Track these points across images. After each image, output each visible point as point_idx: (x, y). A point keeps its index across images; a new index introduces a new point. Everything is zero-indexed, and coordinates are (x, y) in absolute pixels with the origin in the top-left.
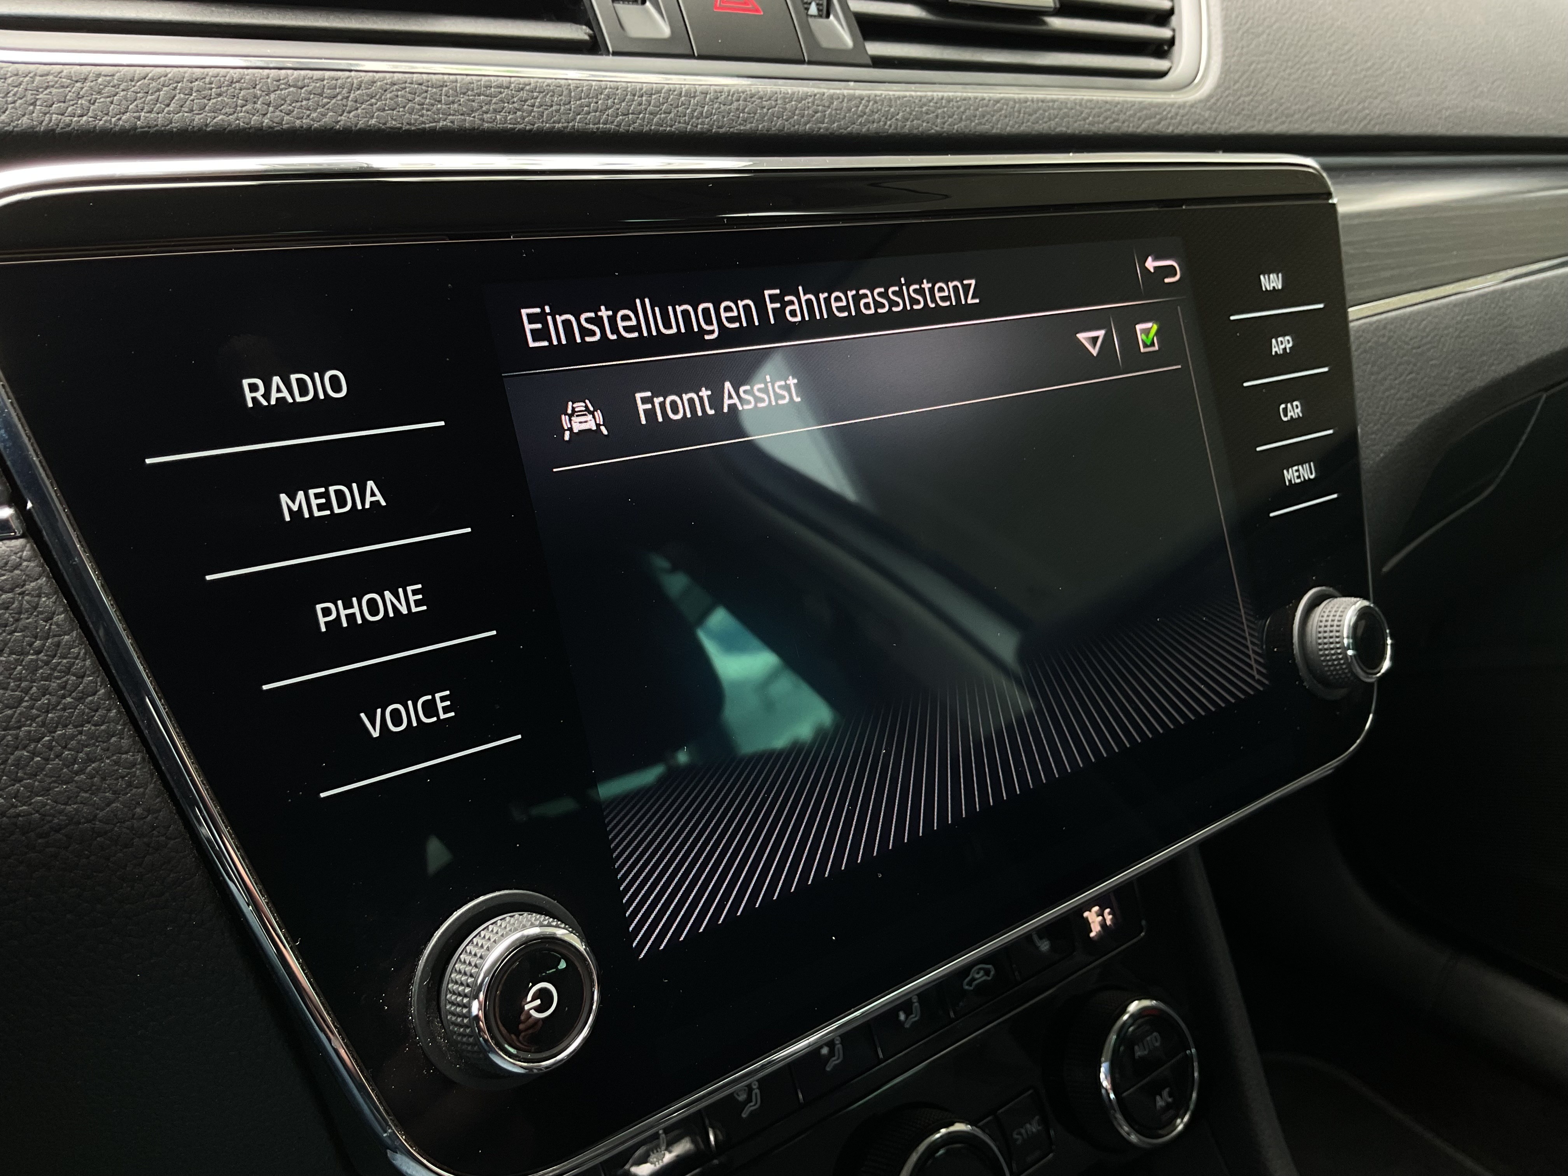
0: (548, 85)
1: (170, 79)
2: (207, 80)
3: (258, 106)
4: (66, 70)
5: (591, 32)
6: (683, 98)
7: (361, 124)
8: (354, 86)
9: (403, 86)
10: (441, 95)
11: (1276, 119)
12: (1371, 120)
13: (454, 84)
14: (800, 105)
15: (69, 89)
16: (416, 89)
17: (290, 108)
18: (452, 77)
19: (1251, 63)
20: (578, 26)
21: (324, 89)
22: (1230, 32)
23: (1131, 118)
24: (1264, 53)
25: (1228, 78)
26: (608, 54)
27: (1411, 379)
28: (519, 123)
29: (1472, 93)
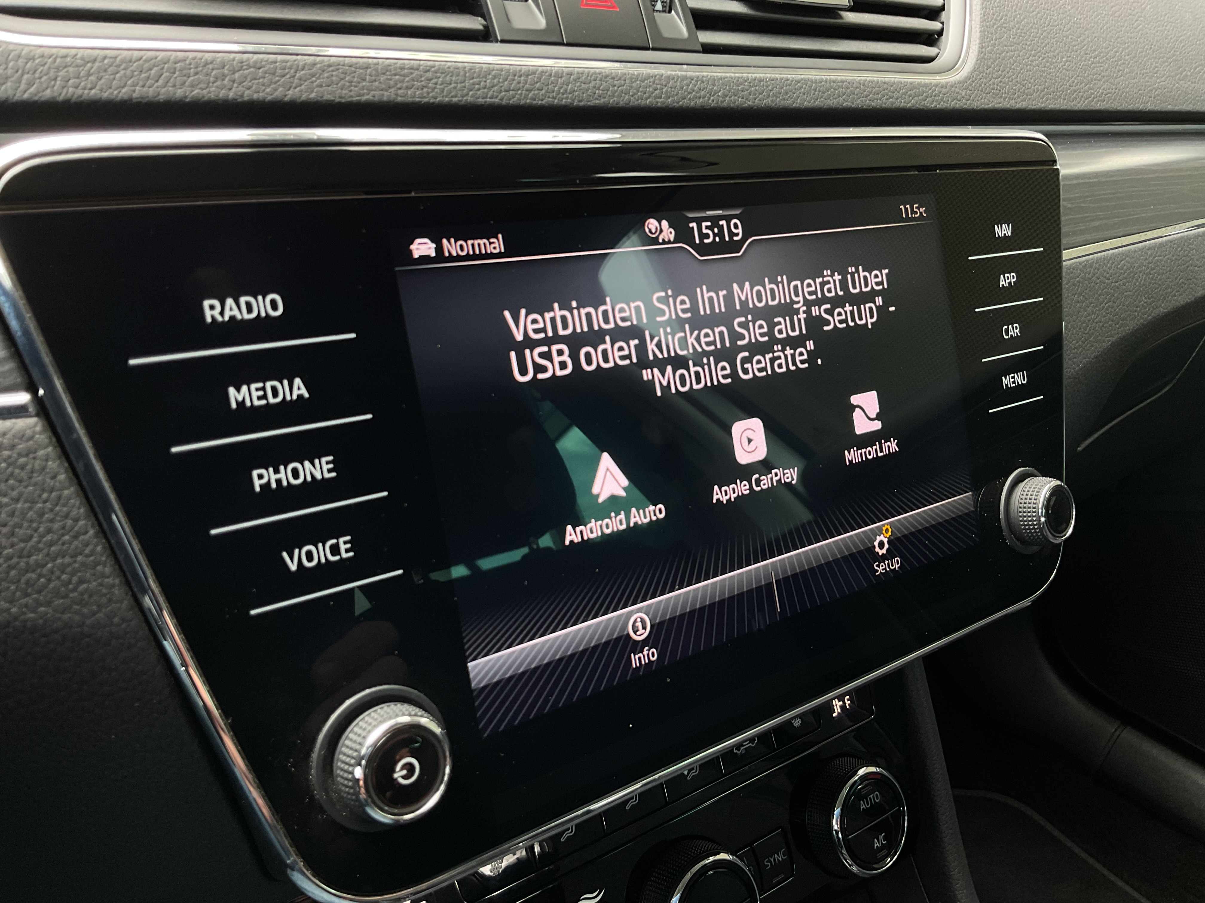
0: (449, 68)
1: (159, 61)
2: (187, 62)
3: (226, 82)
4: (81, 53)
5: (485, 23)
6: (553, 78)
7: (304, 97)
8: (300, 67)
9: (337, 67)
10: (366, 75)
11: (1018, 97)
12: (1094, 98)
13: (377, 66)
14: (643, 84)
15: (82, 68)
16: (347, 70)
17: (250, 84)
18: (375, 61)
19: (1002, 52)
20: (475, 18)
21: (276, 69)
22: (987, 27)
23: (903, 96)
24: (1012, 44)
25: (982, 63)
26: (497, 41)
27: (1109, 306)
28: (424, 97)
29: (1177, 77)
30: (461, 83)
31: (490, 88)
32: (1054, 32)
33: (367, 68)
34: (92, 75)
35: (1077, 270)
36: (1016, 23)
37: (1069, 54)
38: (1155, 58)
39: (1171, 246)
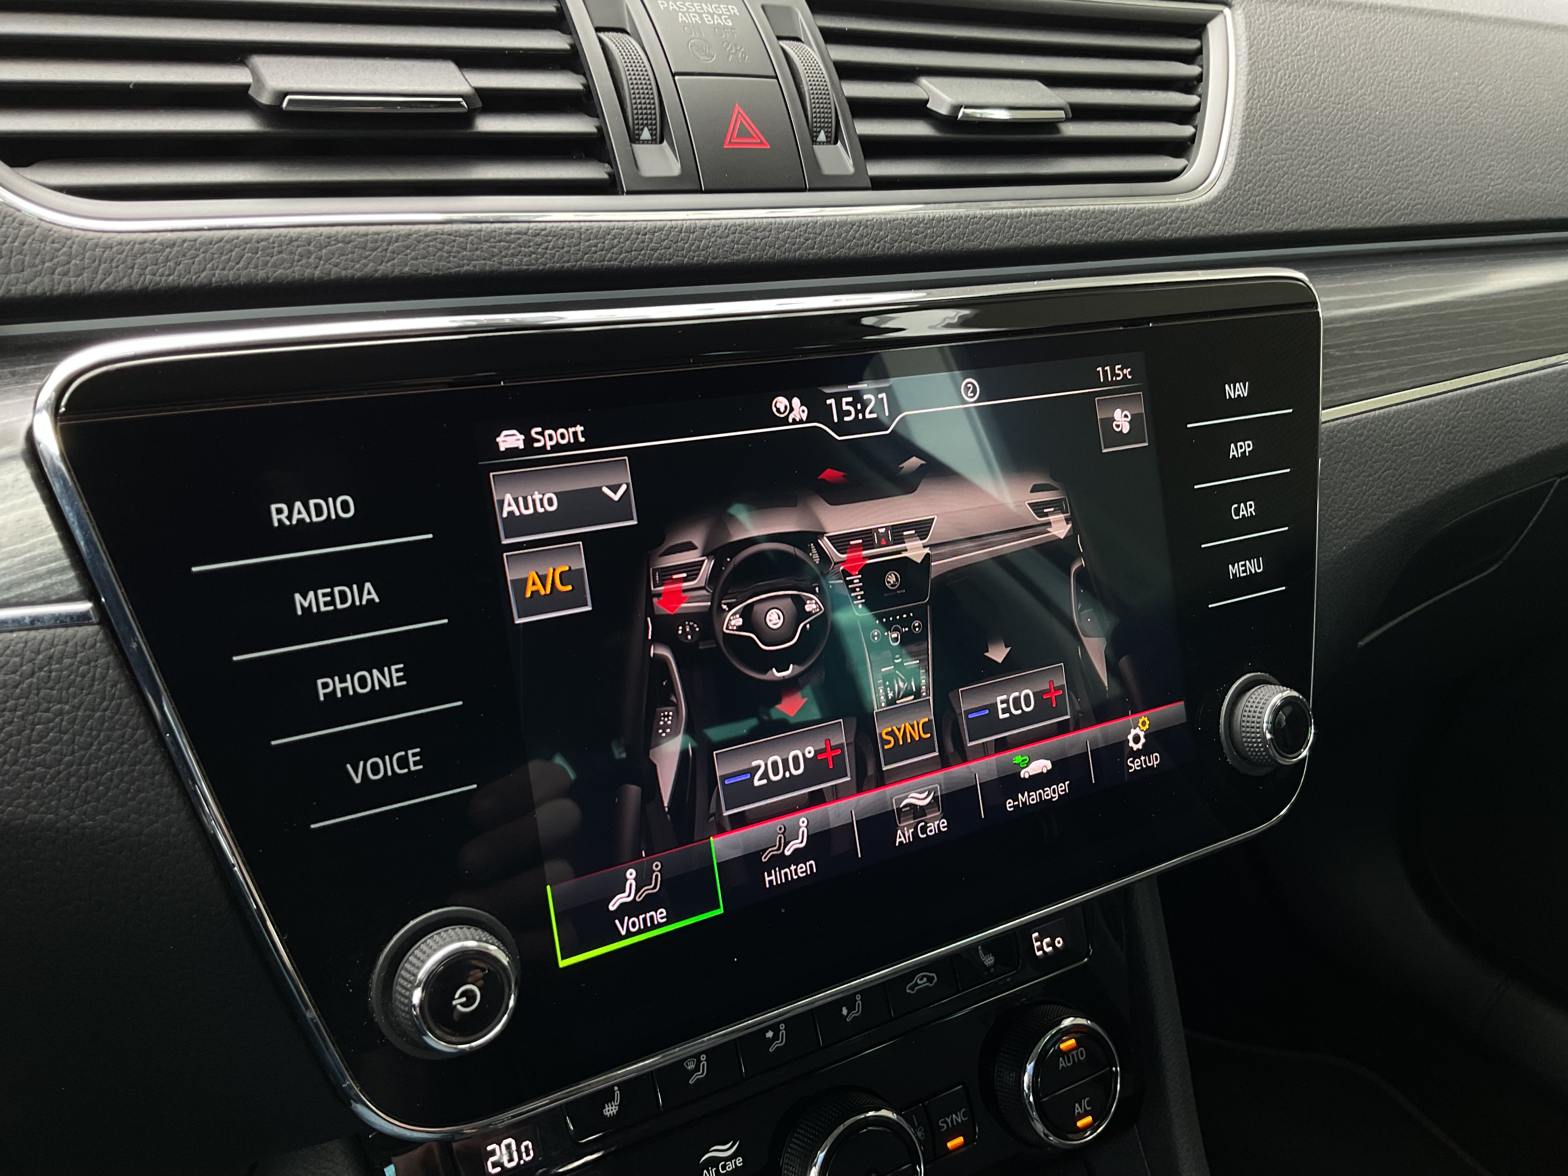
0: (562, 230)
1: (241, 241)
2: (271, 240)
3: (311, 260)
4: (160, 237)
5: (610, 171)
6: (683, 234)
7: (397, 272)
8: (393, 239)
9: (434, 237)
10: (466, 243)
11: (1288, 217)
13: (479, 233)
14: (792, 234)
15: (160, 254)
16: (446, 239)
17: (337, 261)
19: (1269, 162)
20: (601, 165)
21: (368, 241)
22: (1250, 132)
23: (1128, 226)
24: (1284, 151)
25: (1239, 179)
26: (623, 193)
27: (1388, 476)
28: (533, 265)
29: (1522, 177)
30: (575, 246)
31: (608, 250)
32: (1344, 132)
33: (468, 236)
34: (170, 261)
35: (1344, 432)
36: (1292, 123)
37: (1364, 158)
38: (1490, 155)
39: (1483, 398)
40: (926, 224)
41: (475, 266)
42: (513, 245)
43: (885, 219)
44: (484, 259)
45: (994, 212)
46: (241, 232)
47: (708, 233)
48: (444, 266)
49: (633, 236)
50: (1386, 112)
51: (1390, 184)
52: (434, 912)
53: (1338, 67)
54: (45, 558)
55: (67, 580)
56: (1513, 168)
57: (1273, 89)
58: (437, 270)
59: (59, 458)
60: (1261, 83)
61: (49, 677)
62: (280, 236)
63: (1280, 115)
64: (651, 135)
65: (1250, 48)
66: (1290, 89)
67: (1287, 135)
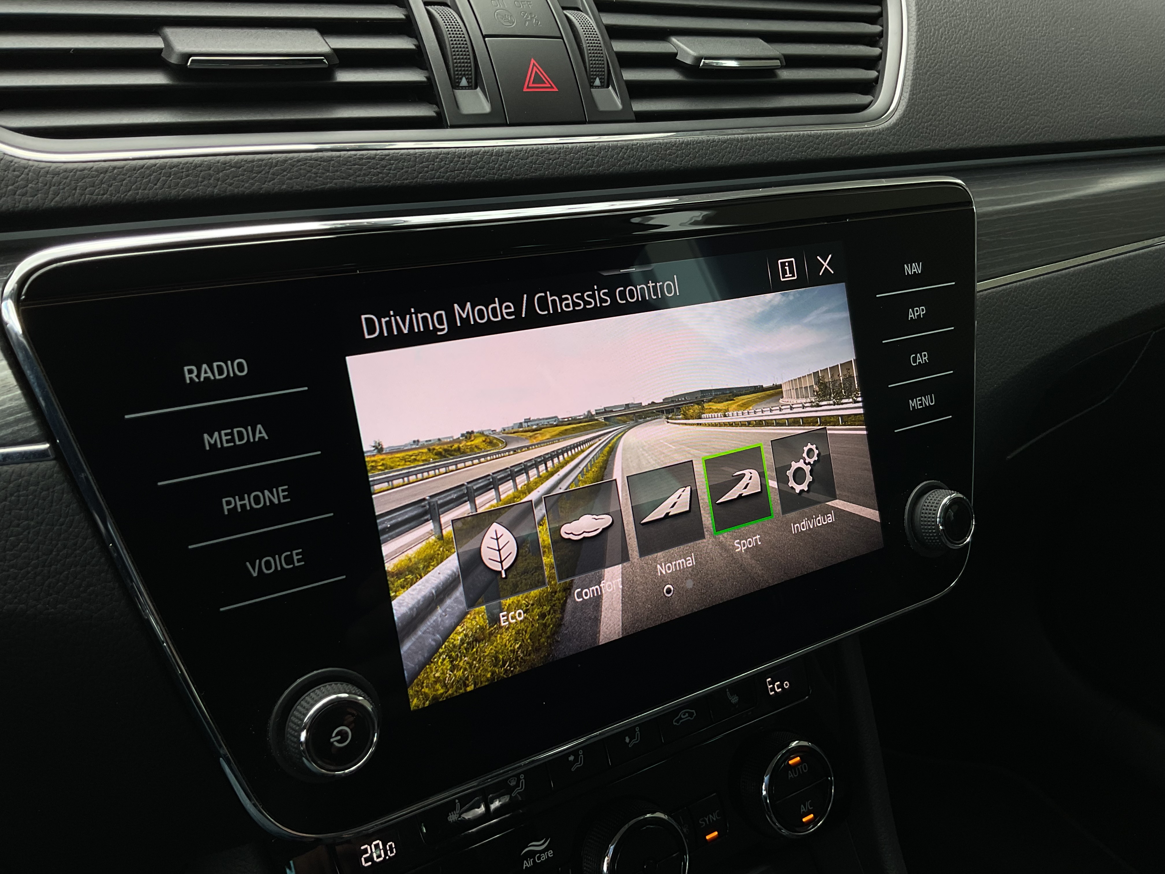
40: (678, 147)
41: (336, 184)
42: (364, 167)
43: (646, 143)
44: (342, 179)
45: (729, 137)
46: (157, 161)
47: (512, 156)
48: (312, 184)
49: (456, 159)
50: (1020, 58)
51: (1025, 111)
52: (315, 672)
53: (984, 25)
54: (12, 411)
55: (30, 427)
56: (1116, 99)
57: (936, 42)
58: (307, 187)
59: (22, 336)
60: (927, 38)
61: (19, 500)
62: (187, 163)
63: (941, 62)
64: (468, 82)
65: (919, 11)
66: (949, 42)
67: (947, 77)
